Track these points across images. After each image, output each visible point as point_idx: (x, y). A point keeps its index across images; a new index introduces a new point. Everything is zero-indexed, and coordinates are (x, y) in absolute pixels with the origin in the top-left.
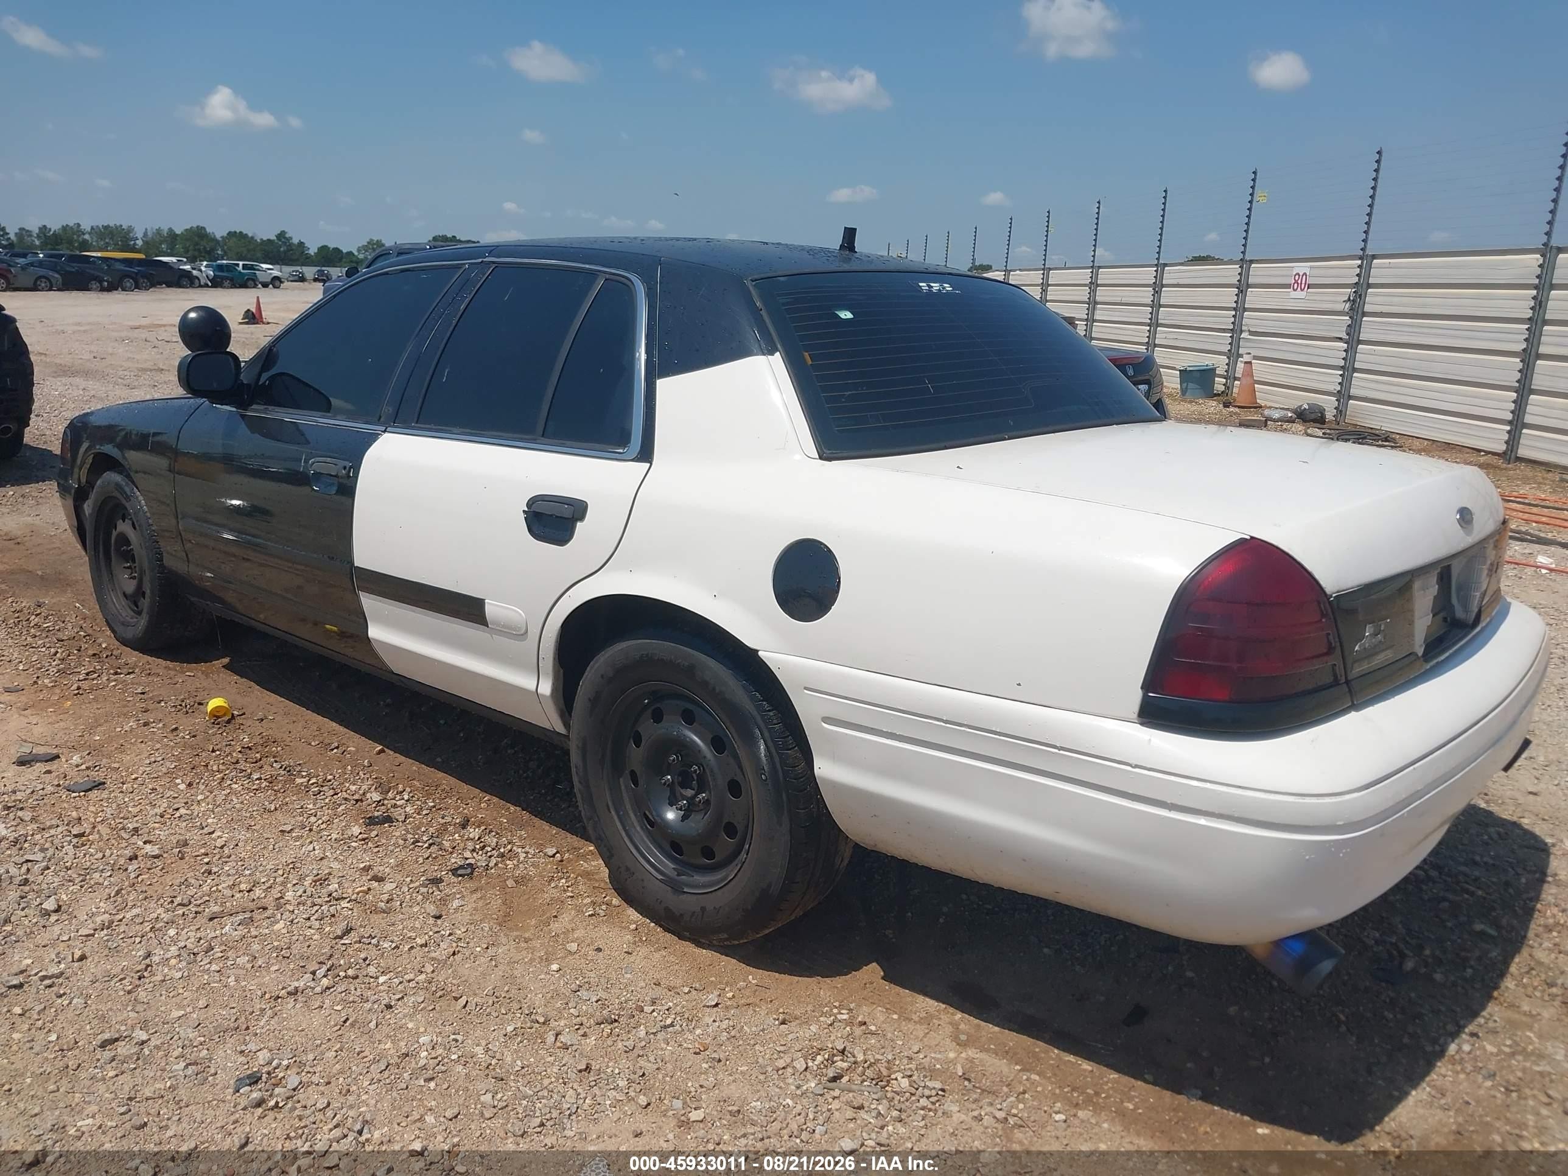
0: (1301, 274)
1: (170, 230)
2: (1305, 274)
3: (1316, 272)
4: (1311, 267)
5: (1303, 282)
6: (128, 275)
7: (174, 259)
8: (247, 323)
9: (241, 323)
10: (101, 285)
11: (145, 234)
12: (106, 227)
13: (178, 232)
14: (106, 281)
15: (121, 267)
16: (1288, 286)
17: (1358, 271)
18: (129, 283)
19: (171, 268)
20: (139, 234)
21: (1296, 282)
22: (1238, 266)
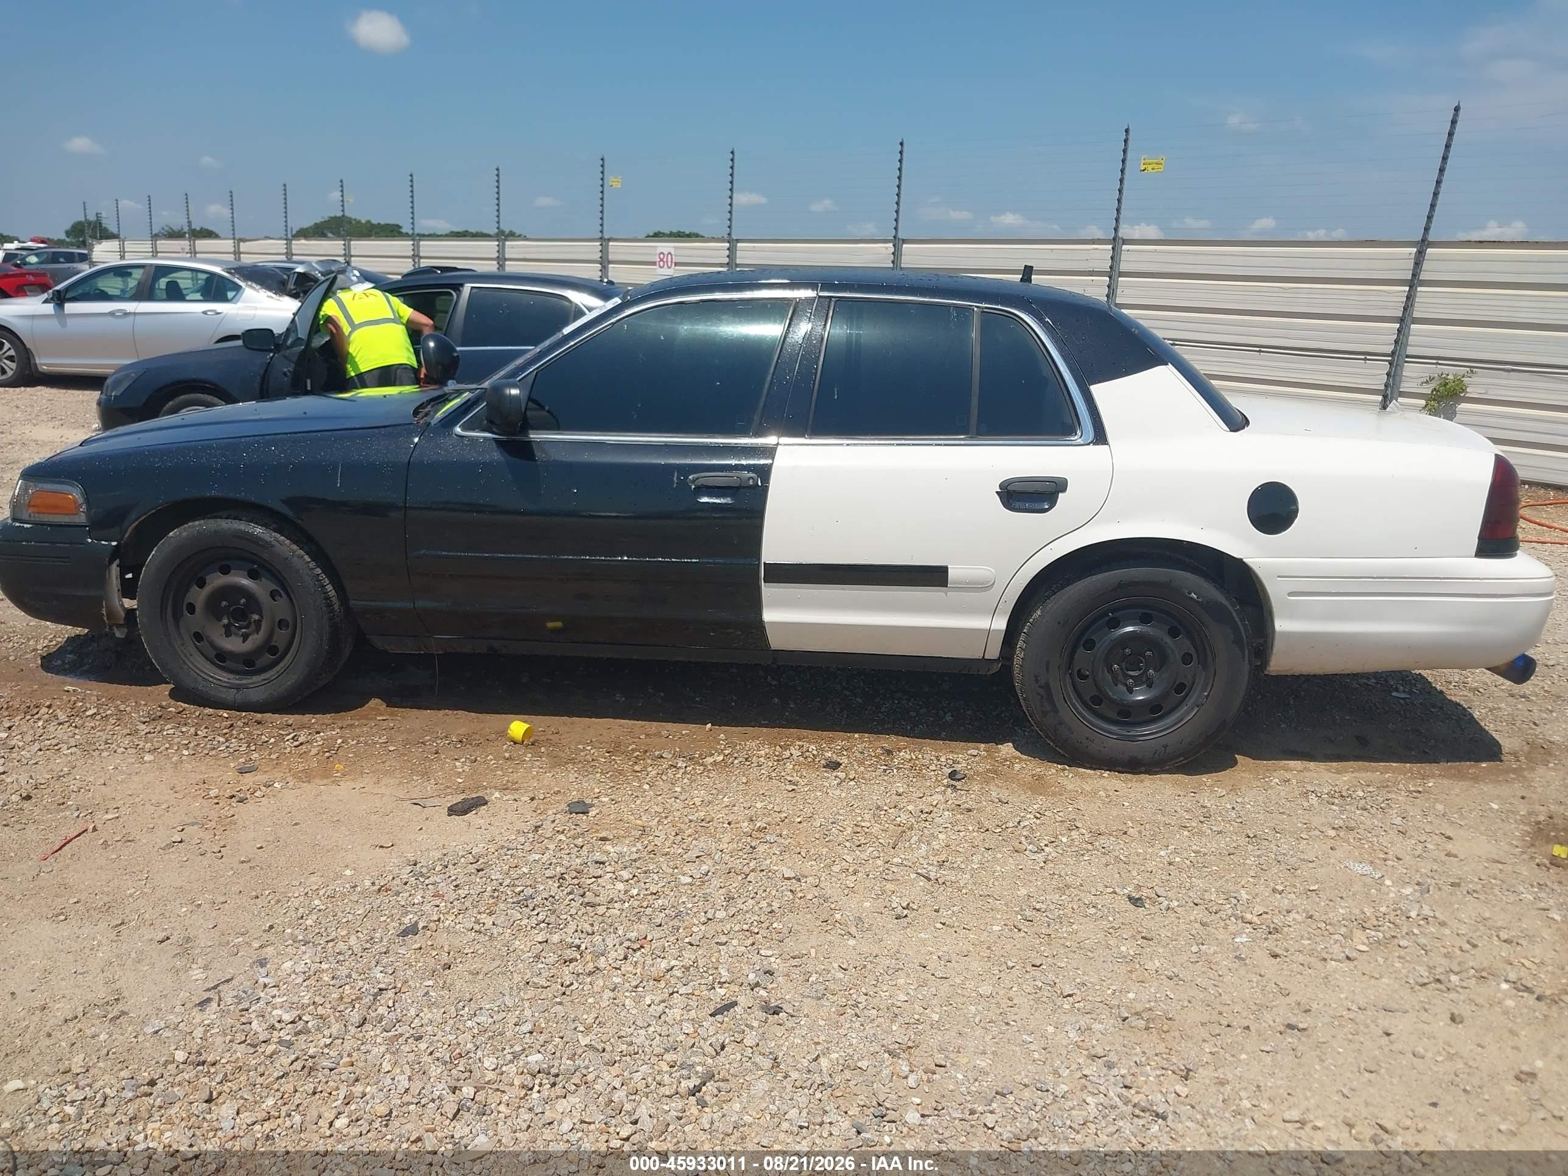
0: (666, 253)
2: (670, 253)
3: (680, 252)
4: (675, 248)
5: (669, 260)
16: (654, 263)
17: (727, 252)
21: (662, 260)
22: (598, 243)
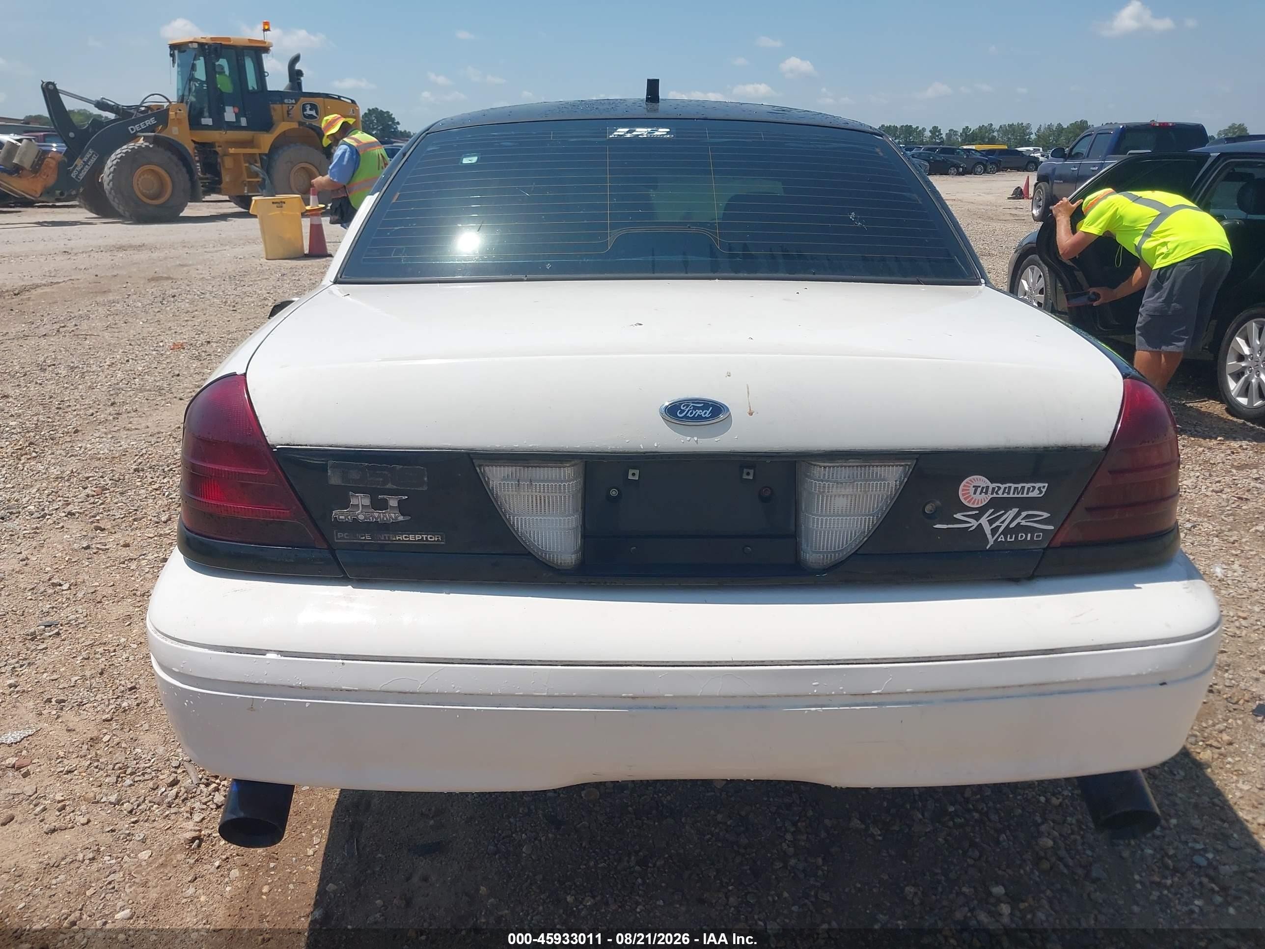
1: (1060, 125)
6: (980, 163)
7: (1031, 149)
8: (1014, 198)
9: (1009, 198)
10: (958, 170)
11: (1039, 130)
12: (1010, 126)
13: (1065, 126)
14: (962, 167)
15: (978, 155)
18: (979, 168)
19: (1023, 155)
20: (1034, 130)
